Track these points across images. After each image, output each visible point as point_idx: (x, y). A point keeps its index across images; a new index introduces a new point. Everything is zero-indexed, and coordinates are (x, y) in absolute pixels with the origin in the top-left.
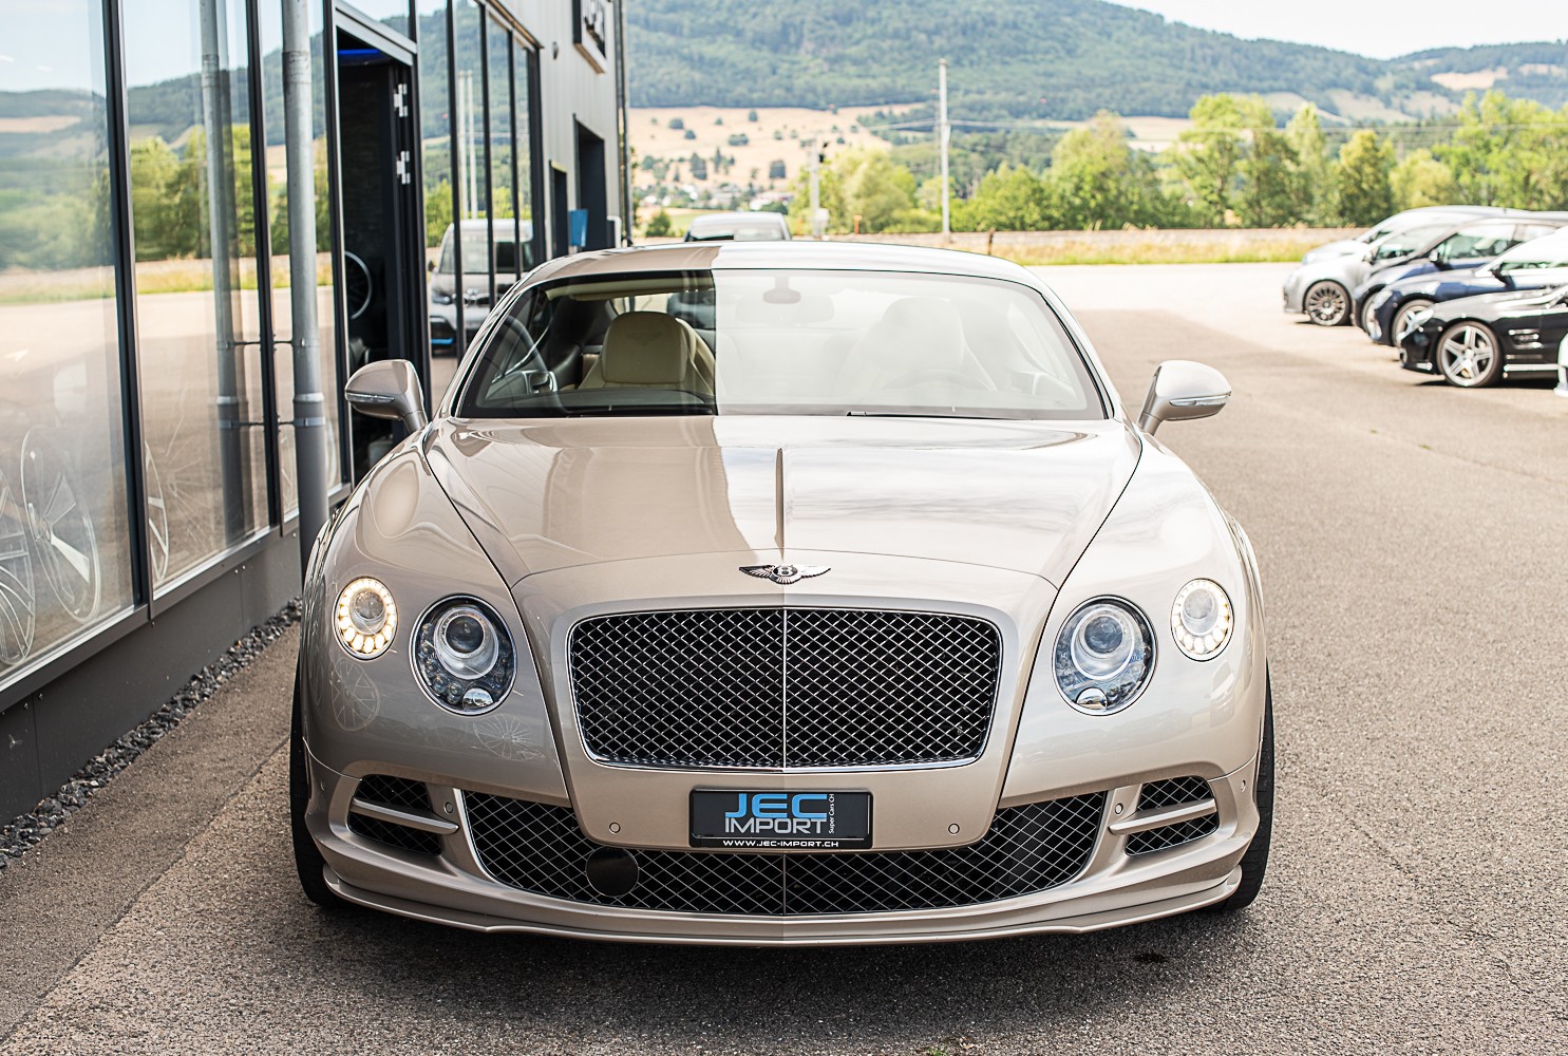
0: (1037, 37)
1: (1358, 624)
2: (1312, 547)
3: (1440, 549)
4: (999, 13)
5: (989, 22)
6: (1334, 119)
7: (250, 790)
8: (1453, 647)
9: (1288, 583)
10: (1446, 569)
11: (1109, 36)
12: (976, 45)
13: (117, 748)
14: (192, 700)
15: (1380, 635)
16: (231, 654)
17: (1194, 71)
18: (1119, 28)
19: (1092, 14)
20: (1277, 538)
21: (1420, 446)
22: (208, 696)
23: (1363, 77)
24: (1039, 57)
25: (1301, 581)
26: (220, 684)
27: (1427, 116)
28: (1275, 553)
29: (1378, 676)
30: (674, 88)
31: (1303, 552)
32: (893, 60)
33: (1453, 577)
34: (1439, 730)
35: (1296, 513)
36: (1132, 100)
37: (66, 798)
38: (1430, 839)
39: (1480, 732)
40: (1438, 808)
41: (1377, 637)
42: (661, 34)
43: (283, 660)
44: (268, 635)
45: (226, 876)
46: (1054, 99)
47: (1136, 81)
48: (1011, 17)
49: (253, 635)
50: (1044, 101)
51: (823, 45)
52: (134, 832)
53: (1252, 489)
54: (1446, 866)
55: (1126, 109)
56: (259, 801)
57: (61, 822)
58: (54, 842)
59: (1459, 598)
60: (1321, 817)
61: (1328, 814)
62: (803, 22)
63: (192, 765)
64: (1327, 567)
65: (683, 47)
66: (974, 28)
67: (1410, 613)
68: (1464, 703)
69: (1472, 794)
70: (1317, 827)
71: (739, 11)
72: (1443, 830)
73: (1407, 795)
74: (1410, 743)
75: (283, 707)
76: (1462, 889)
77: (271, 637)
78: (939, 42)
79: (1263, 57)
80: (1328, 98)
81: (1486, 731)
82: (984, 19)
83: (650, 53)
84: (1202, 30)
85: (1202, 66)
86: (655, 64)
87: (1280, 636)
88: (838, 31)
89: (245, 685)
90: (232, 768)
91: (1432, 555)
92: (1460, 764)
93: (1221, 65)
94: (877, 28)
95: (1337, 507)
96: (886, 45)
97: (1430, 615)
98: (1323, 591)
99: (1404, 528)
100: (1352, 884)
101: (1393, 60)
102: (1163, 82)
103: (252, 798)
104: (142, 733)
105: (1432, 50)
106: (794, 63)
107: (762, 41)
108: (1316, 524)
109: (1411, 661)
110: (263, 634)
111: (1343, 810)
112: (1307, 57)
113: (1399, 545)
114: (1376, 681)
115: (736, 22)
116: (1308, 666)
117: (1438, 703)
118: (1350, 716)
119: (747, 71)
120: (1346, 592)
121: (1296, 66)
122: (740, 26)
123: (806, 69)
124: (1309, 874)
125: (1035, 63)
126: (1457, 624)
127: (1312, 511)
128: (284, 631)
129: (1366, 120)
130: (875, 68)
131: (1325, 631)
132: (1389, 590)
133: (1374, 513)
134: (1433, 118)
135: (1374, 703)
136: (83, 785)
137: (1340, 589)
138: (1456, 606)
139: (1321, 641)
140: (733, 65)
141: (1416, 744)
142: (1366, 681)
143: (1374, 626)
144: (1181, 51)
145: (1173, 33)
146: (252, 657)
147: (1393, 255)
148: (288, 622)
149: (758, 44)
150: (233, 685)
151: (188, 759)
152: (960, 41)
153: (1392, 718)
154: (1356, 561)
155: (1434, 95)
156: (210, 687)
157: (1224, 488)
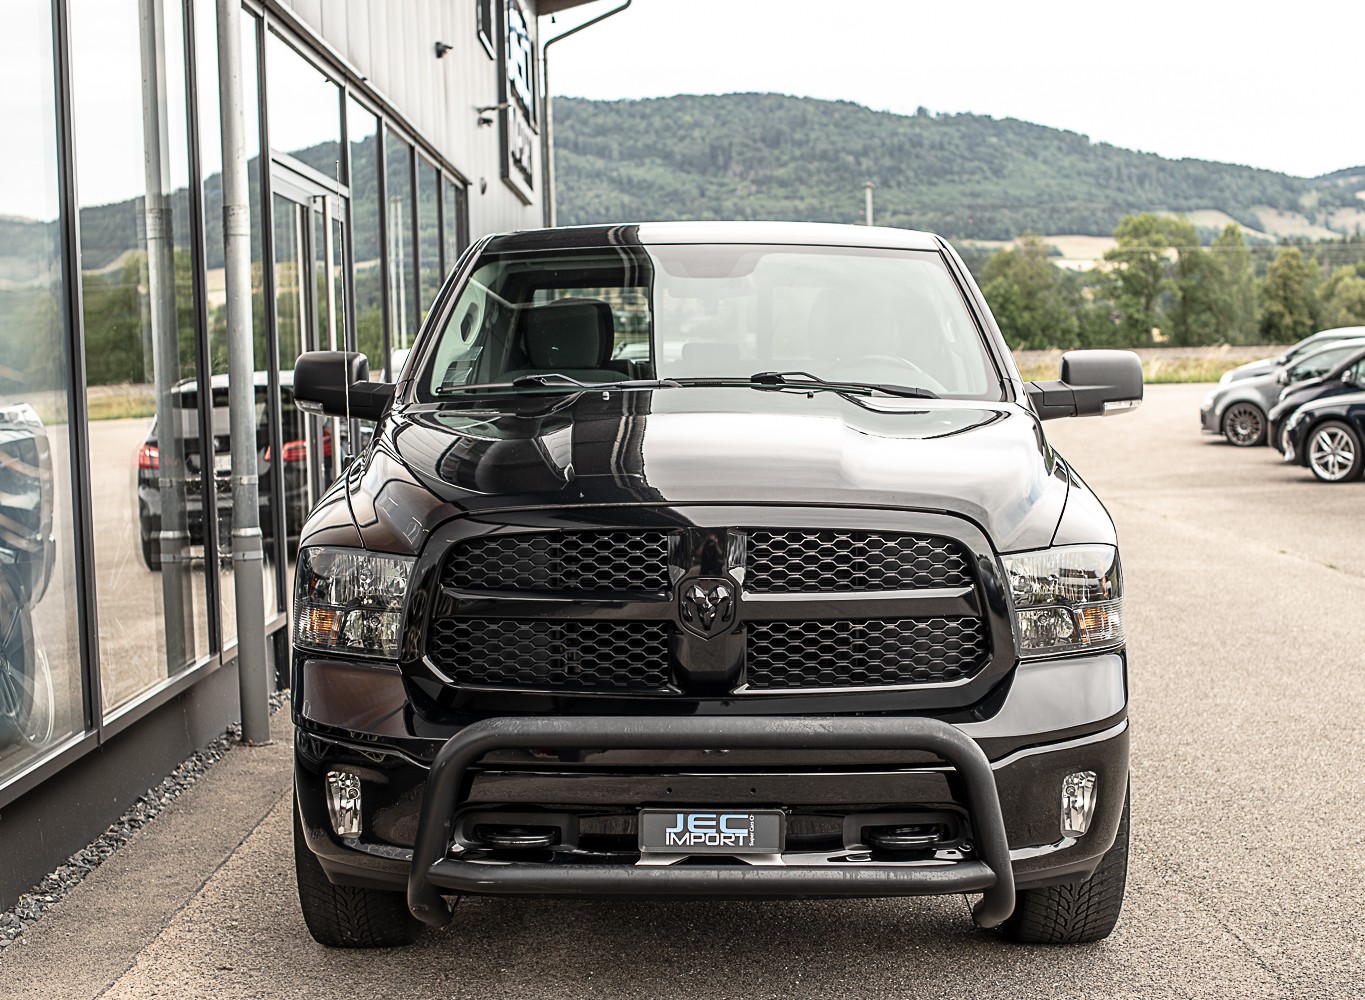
0: (963, 157)
1: (1249, 740)
2: (1211, 667)
3: (1335, 667)
4: (925, 134)
5: (917, 143)
6: (1260, 236)
7: (195, 904)
8: (1337, 761)
9: (1186, 702)
10: (1339, 687)
11: (1035, 156)
12: (903, 166)
13: (69, 866)
14: (138, 821)
15: (1268, 750)
16: (174, 777)
17: (1120, 190)
18: (1046, 148)
19: (1017, 134)
20: (1179, 658)
21: (1326, 566)
22: (153, 817)
23: (1289, 194)
24: (965, 177)
25: (1198, 700)
26: (164, 805)
27: (1352, 232)
28: (1176, 673)
29: (1263, 790)
30: (603, 211)
31: (1203, 672)
32: (821, 181)
33: (1344, 695)
34: (1315, 839)
35: (1200, 634)
36: (1059, 219)
37: (23, 912)
38: (1295, 940)
39: (1353, 842)
40: (1305, 912)
41: (1265, 753)
42: (590, 157)
43: (224, 782)
44: (209, 759)
45: (175, 983)
46: (981, 220)
47: (1062, 200)
48: (937, 138)
49: (194, 758)
50: (971, 221)
51: (751, 167)
52: (88, 943)
53: (1159, 611)
54: (1308, 964)
55: (1053, 228)
56: (204, 914)
57: (19, 934)
58: (13, 953)
59: (1348, 715)
60: (1196, 921)
61: (1203, 918)
62: (731, 144)
63: (140, 881)
64: (1224, 686)
65: (612, 170)
66: (901, 149)
67: (1299, 730)
68: (1341, 814)
69: (1339, 899)
70: (1191, 930)
71: (668, 134)
72: (1309, 932)
73: (1277, 901)
74: (1286, 852)
75: (225, 826)
76: (1320, 985)
77: (211, 761)
78: (866, 163)
79: (1188, 176)
80: (1253, 215)
81: (1359, 840)
82: (910, 140)
83: (580, 176)
84: (1127, 150)
85: (1127, 185)
86: (584, 187)
87: (1172, 754)
88: (766, 152)
89: (188, 807)
90: (178, 884)
91: (1326, 674)
92: (1330, 871)
93: (1147, 184)
94: (805, 150)
95: (1240, 627)
96: (814, 166)
97: (1318, 731)
98: (1219, 709)
99: (1302, 647)
100: (1218, 982)
101: (1318, 178)
102: (1091, 201)
103: (197, 911)
104: (92, 852)
105: (1356, 167)
106: (722, 185)
107: (691, 164)
108: (1218, 645)
109: (1296, 776)
110: (204, 758)
111: (1217, 915)
112: (1232, 176)
113: (1296, 664)
114: (1261, 794)
115: (664, 145)
116: (1197, 781)
117: (1316, 815)
118: (1232, 828)
119: (676, 192)
120: (1240, 710)
121: (1221, 183)
122: (668, 149)
123: (734, 191)
124: (1180, 974)
125: (962, 183)
126: (1343, 739)
127: (1215, 631)
128: (224, 755)
129: (1291, 237)
130: (803, 190)
131: (1216, 748)
132: (1281, 707)
133: (1275, 633)
134: (1358, 234)
135: (1256, 815)
136: (38, 900)
137: (1234, 707)
138: (1344, 722)
139: (1211, 757)
140: (661, 188)
141: (1291, 853)
142: (1251, 795)
143: (1264, 742)
144: (1107, 171)
145: (1099, 152)
146: (193, 780)
147: (1308, 375)
148: (227, 747)
149: (686, 167)
150: (176, 806)
151: (136, 876)
152: (887, 162)
153: (1272, 829)
154: (1253, 680)
155: (1358, 212)
156: (155, 808)
157: (1132, 610)
